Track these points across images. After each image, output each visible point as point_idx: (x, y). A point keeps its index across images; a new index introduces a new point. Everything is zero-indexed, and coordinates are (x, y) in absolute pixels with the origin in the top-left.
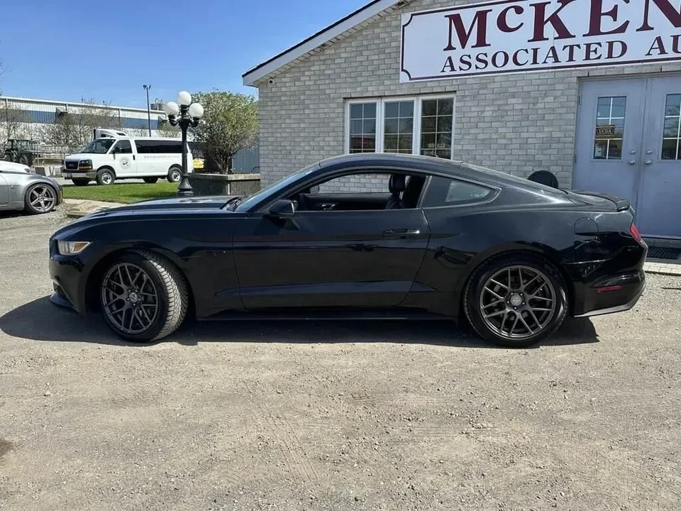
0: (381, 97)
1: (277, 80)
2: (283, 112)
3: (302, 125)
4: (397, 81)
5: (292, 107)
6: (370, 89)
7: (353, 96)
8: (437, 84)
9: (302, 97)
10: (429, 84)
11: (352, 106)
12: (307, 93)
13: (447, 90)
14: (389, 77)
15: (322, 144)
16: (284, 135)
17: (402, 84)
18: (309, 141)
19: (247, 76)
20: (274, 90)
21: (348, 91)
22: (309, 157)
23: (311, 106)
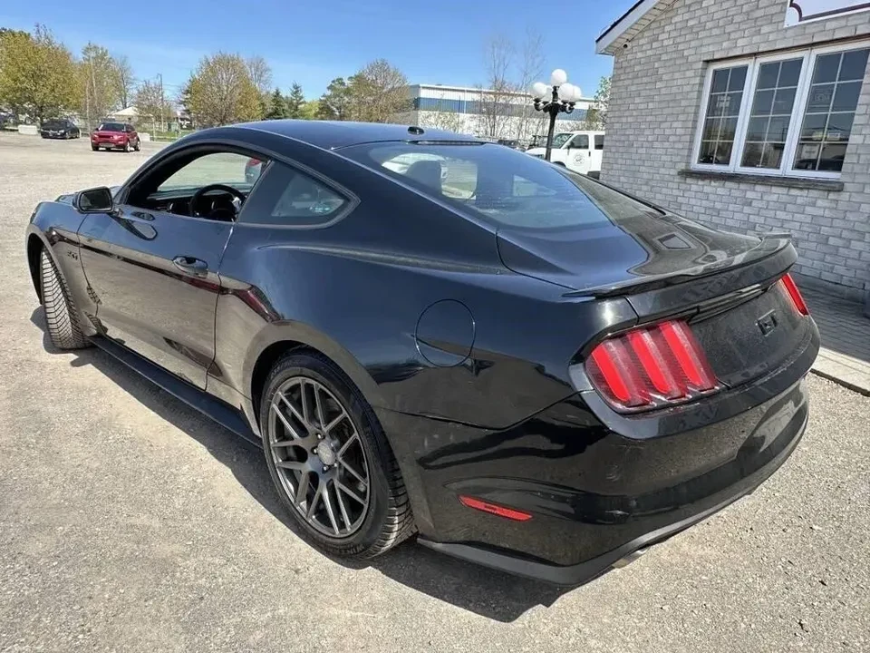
0: (755, 55)
1: (634, 43)
2: (633, 88)
3: (651, 105)
4: (780, 24)
5: (645, 80)
6: (741, 42)
7: (716, 57)
8: (843, 23)
9: (656, 65)
10: (830, 25)
11: (716, 72)
12: (664, 57)
13: (858, 33)
14: (770, 19)
15: (668, 132)
16: (630, 120)
17: (786, 30)
18: (654, 129)
19: (601, 41)
20: (629, 57)
21: (711, 48)
22: (652, 151)
23: (664, 77)
